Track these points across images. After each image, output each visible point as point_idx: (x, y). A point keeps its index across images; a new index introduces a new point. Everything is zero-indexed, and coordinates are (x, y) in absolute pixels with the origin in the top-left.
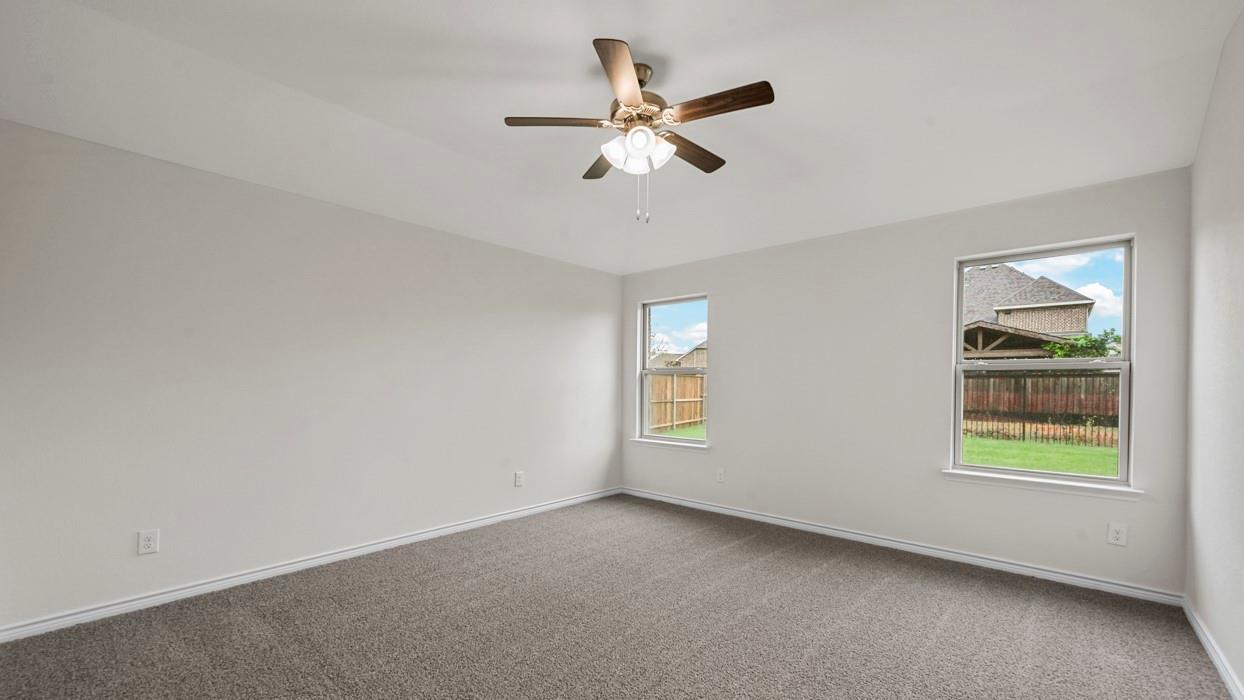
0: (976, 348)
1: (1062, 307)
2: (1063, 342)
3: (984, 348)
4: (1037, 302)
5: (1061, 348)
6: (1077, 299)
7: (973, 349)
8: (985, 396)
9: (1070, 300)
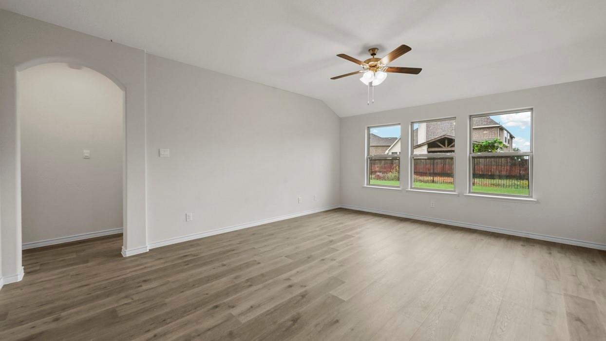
0: (445, 146)
1: (488, 128)
2: (477, 143)
3: (448, 146)
4: (477, 126)
5: (477, 146)
6: (494, 124)
7: (444, 147)
8: (432, 168)
9: (491, 125)
